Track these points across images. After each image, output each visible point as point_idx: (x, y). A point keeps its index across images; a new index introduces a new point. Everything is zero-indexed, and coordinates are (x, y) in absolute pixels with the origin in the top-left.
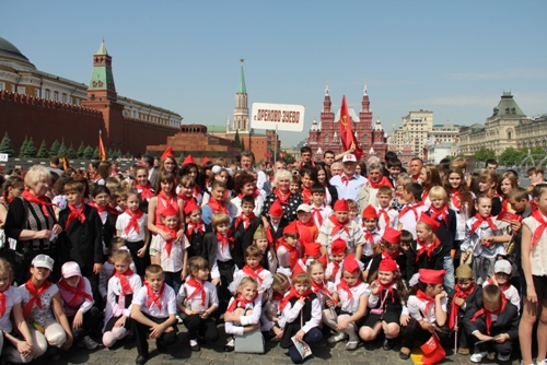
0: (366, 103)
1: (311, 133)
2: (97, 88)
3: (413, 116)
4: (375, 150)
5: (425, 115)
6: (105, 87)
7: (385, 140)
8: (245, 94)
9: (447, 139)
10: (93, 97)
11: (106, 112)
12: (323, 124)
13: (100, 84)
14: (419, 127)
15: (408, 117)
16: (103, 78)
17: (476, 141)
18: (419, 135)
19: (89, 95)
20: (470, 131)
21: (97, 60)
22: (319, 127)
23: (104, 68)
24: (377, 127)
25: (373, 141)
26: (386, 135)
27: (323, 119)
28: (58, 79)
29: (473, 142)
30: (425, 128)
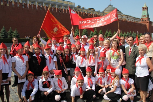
2: (144, 17)
6: (147, 17)
10: (143, 20)
11: (147, 25)
13: (145, 16)
16: (146, 14)
19: (141, 20)
21: (144, 9)
23: (146, 11)
28: (130, 16)
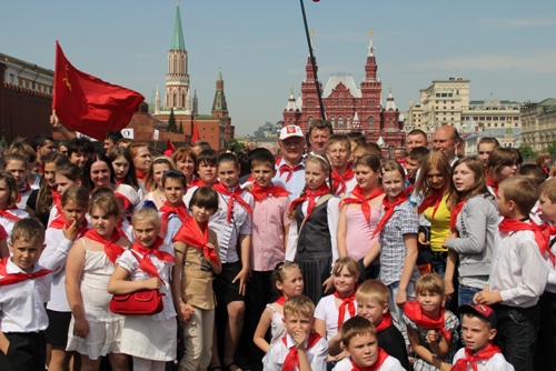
0: (371, 68)
1: (286, 114)
3: (439, 88)
4: (386, 141)
5: (458, 86)
7: (401, 125)
8: (182, 51)
9: (493, 123)
12: (305, 101)
14: (449, 105)
15: (430, 90)
17: (550, 126)
18: (449, 117)
20: (539, 110)
22: (299, 105)
24: (389, 106)
25: (382, 127)
26: (401, 118)
27: (305, 92)
29: (544, 127)
30: (457, 106)
